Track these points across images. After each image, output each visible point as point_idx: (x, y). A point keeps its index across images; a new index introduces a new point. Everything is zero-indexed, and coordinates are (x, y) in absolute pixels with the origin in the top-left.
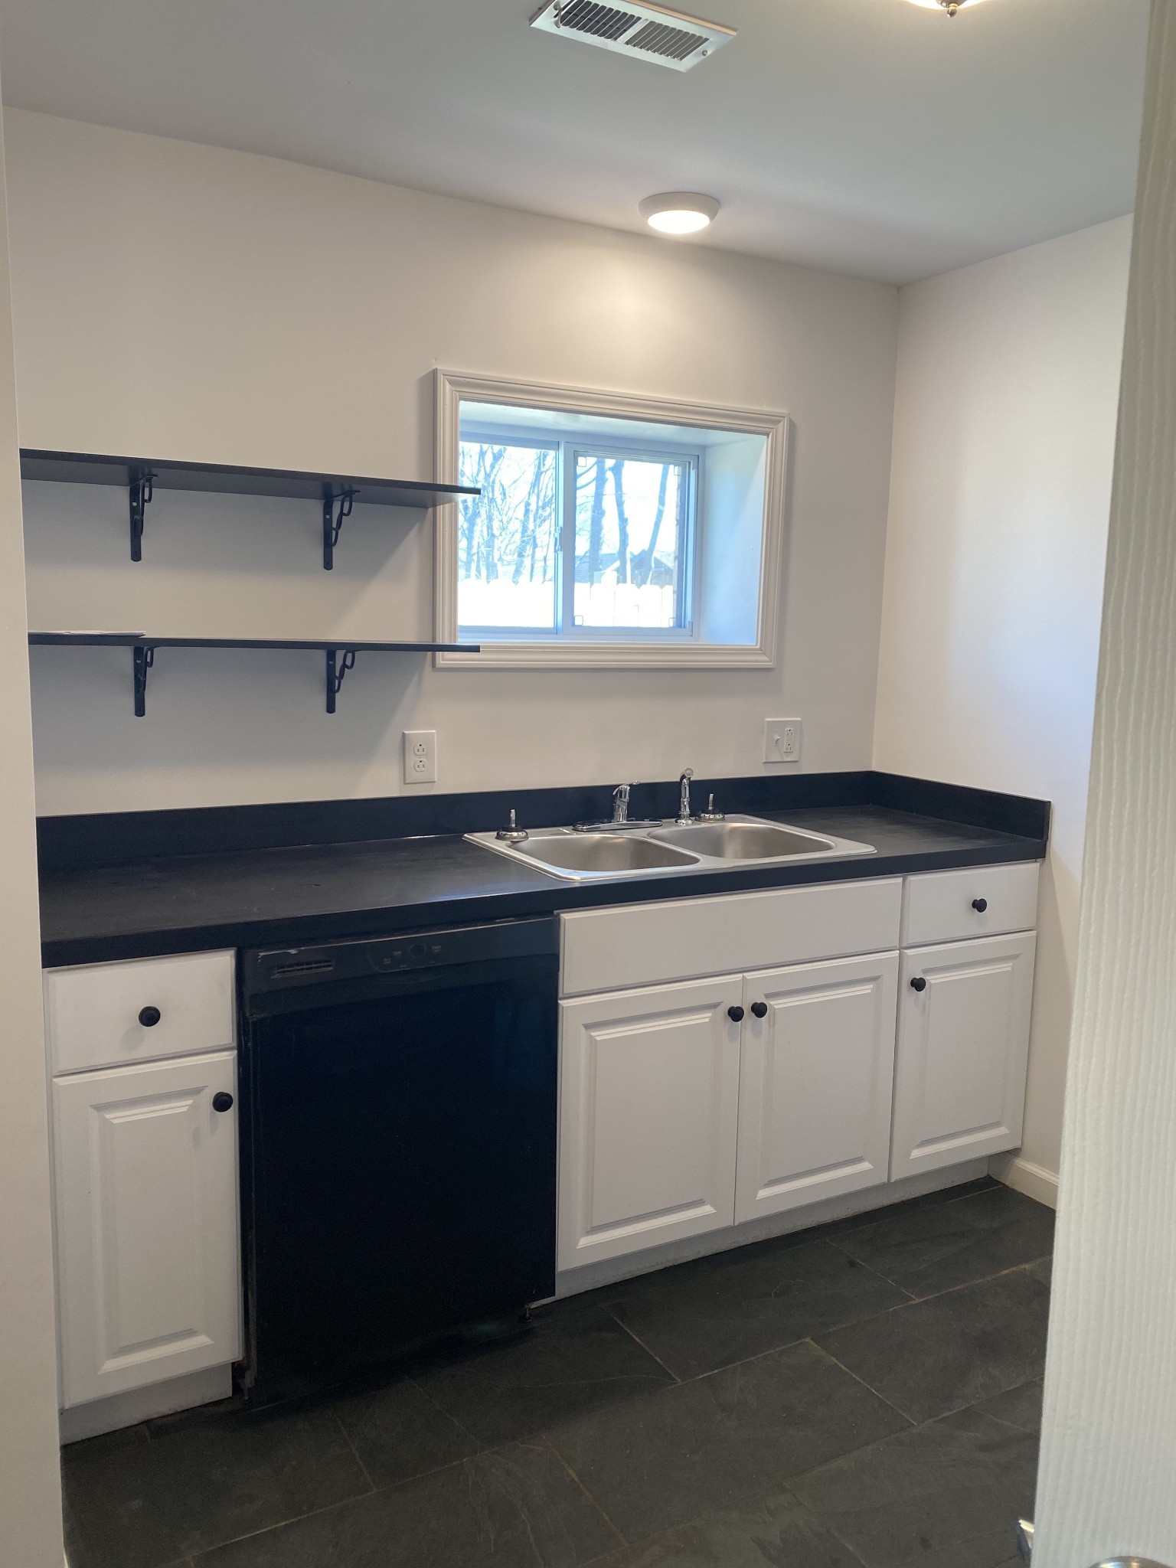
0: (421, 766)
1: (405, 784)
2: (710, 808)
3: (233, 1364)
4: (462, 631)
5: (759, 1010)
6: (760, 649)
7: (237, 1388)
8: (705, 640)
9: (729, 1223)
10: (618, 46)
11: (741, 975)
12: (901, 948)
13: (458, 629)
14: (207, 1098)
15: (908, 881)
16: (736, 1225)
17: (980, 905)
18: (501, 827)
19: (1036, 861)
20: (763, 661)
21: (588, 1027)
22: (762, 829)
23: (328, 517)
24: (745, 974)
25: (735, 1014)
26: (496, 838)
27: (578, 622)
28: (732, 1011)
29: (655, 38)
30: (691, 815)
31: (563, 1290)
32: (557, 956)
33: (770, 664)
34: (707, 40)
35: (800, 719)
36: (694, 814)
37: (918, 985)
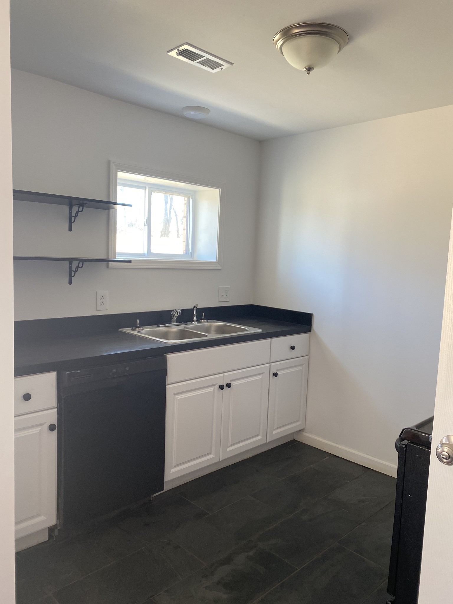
0: (103, 304)
1: (97, 310)
2: (203, 318)
3: (49, 528)
4: (118, 254)
5: (229, 386)
6: (218, 262)
7: (50, 536)
8: (196, 259)
9: (217, 461)
10: (195, 63)
11: (223, 374)
12: (270, 363)
13: (117, 254)
14: (46, 426)
15: (272, 341)
16: (220, 461)
17: (293, 348)
18: (133, 326)
19: (308, 333)
20: (219, 267)
21: (175, 394)
22: (221, 325)
23: (70, 212)
24: (224, 374)
25: (221, 387)
26: (131, 330)
27: (152, 252)
28: (220, 386)
29: (208, 63)
30: (197, 320)
31: (167, 488)
32: (166, 370)
33: (220, 268)
34: (223, 65)
35: (229, 287)
36: (198, 321)
37: (275, 375)
